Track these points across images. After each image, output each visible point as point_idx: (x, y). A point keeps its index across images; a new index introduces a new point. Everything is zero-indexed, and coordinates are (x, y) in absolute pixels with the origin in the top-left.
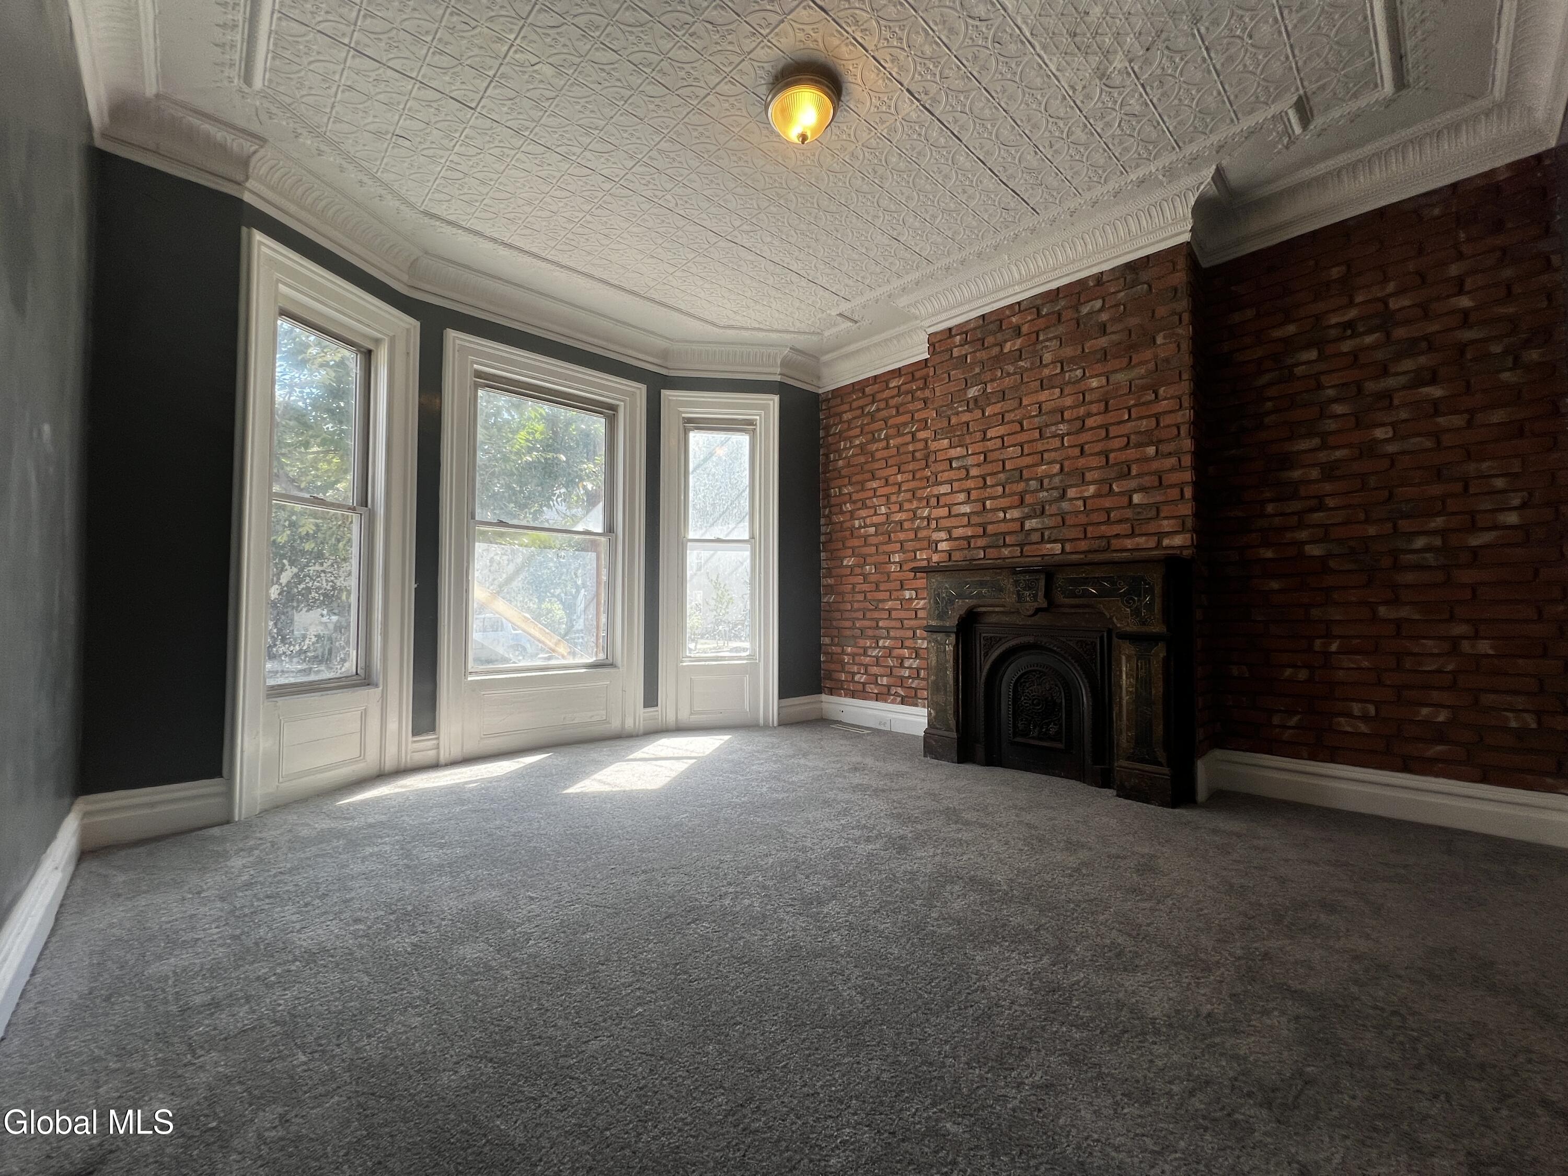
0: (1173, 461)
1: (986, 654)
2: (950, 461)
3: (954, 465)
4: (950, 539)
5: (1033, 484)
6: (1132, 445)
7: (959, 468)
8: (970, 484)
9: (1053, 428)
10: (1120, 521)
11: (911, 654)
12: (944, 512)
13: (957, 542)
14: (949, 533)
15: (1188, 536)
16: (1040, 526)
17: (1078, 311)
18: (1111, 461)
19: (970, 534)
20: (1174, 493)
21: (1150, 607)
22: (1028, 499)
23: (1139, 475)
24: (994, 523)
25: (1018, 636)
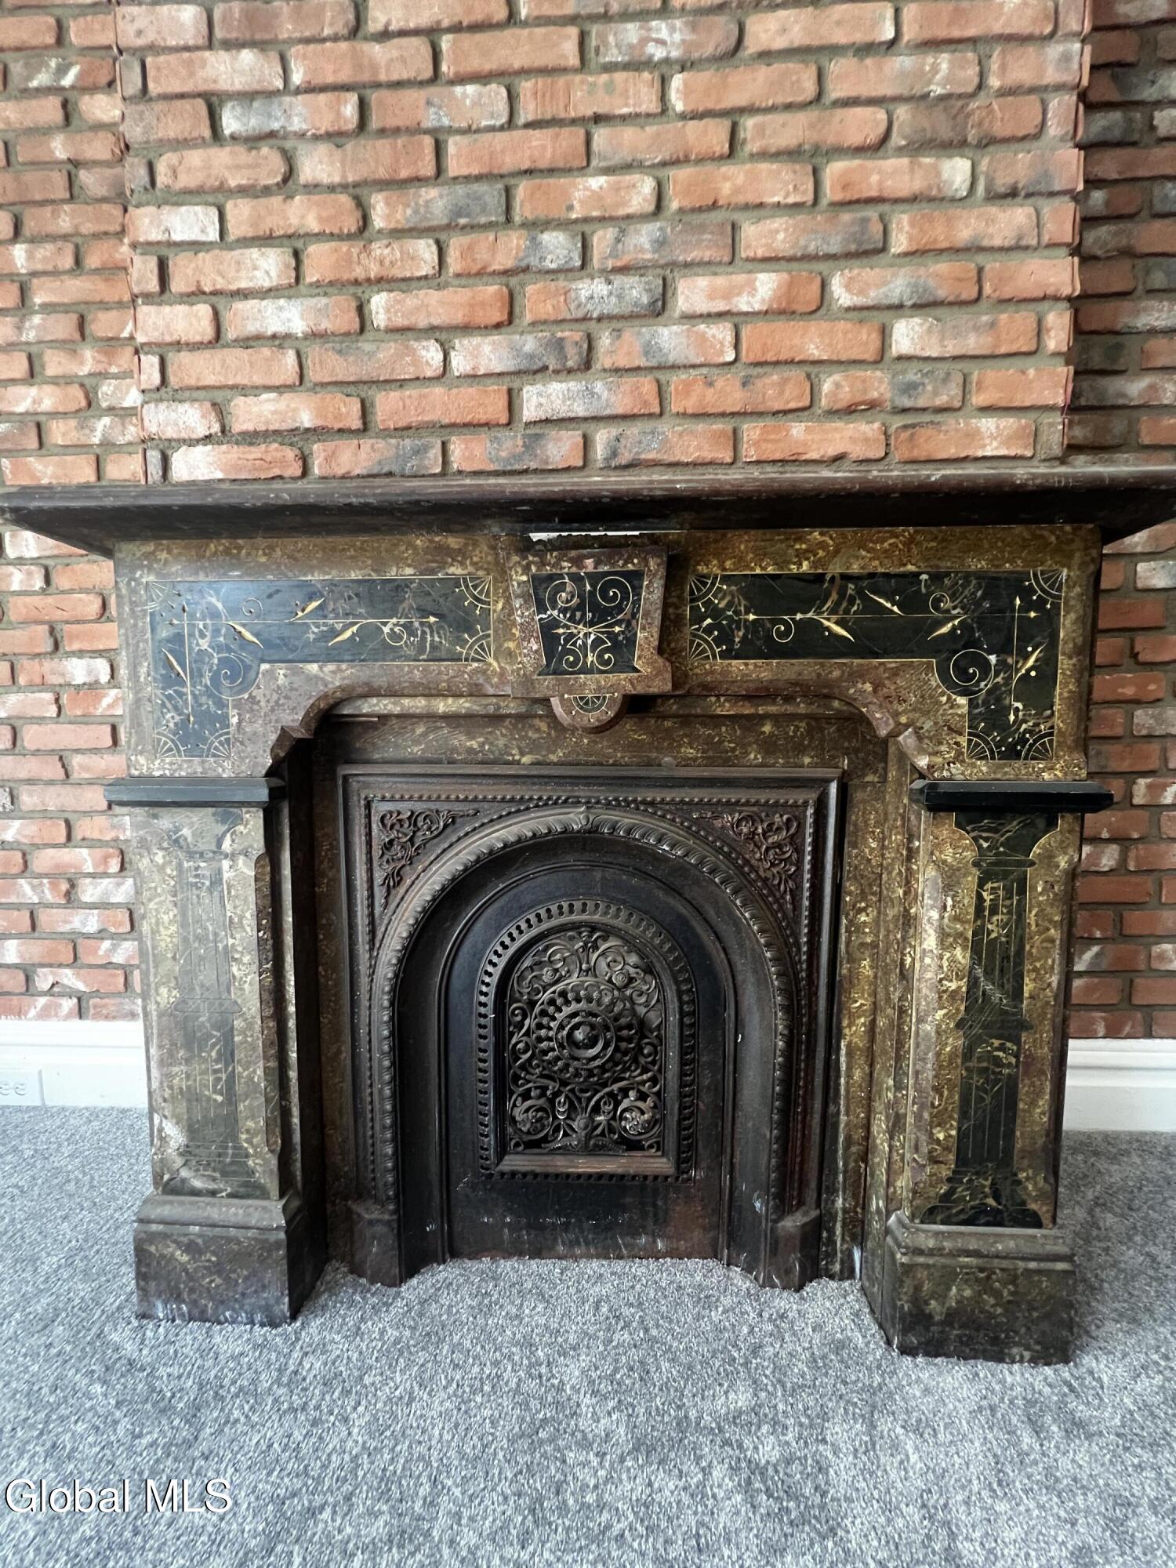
1: (395, 879)
4: (224, 436)
14: (220, 410)
19: (306, 420)
20: (1018, 328)
21: (1037, 690)
23: (917, 255)
25: (521, 807)
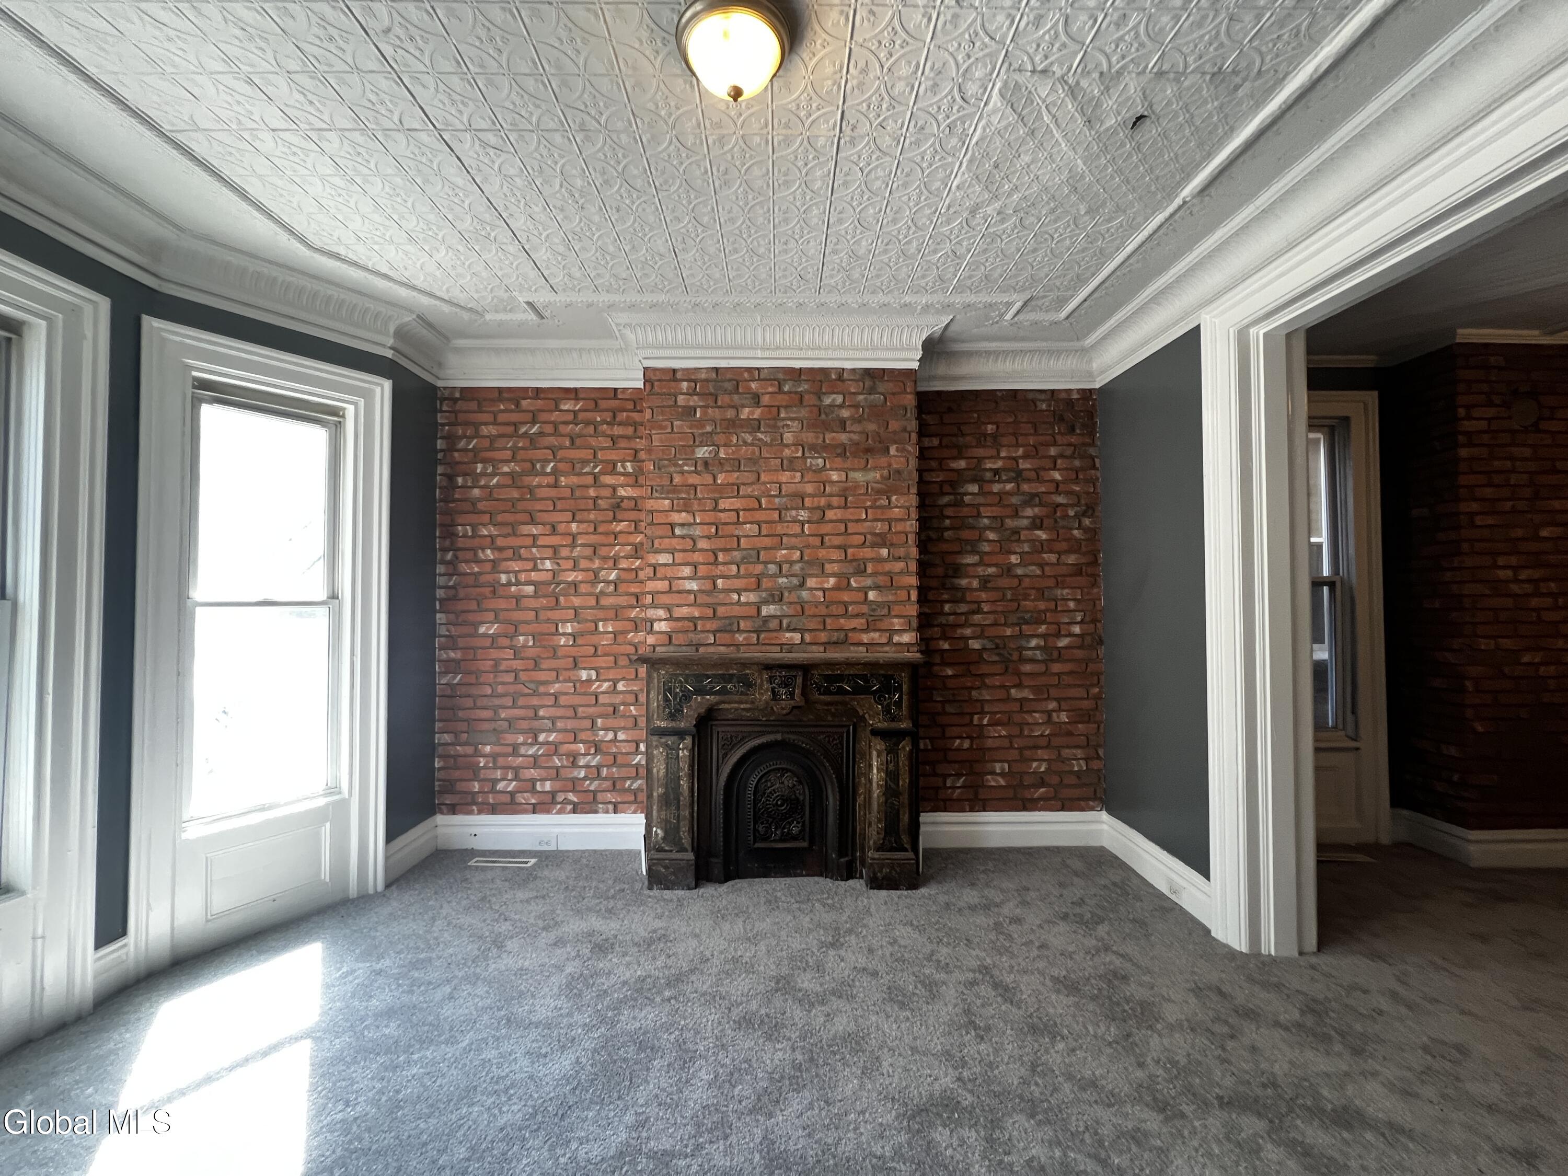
0: (901, 565)
1: (725, 755)
2: (672, 526)
3: (678, 531)
4: (670, 619)
5: (772, 568)
6: (867, 543)
7: (683, 537)
8: (697, 557)
9: (794, 513)
10: (857, 616)
11: (589, 748)
12: (662, 585)
13: (680, 624)
14: (669, 610)
15: (914, 634)
16: (779, 613)
17: (820, 399)
18: (849, 557)
19: (697, 614)
20: (903, 595)
21: (899, 704)
22: (766, 584)
23: (875, 574)
24: (725, 604)
25: (763, 733)
